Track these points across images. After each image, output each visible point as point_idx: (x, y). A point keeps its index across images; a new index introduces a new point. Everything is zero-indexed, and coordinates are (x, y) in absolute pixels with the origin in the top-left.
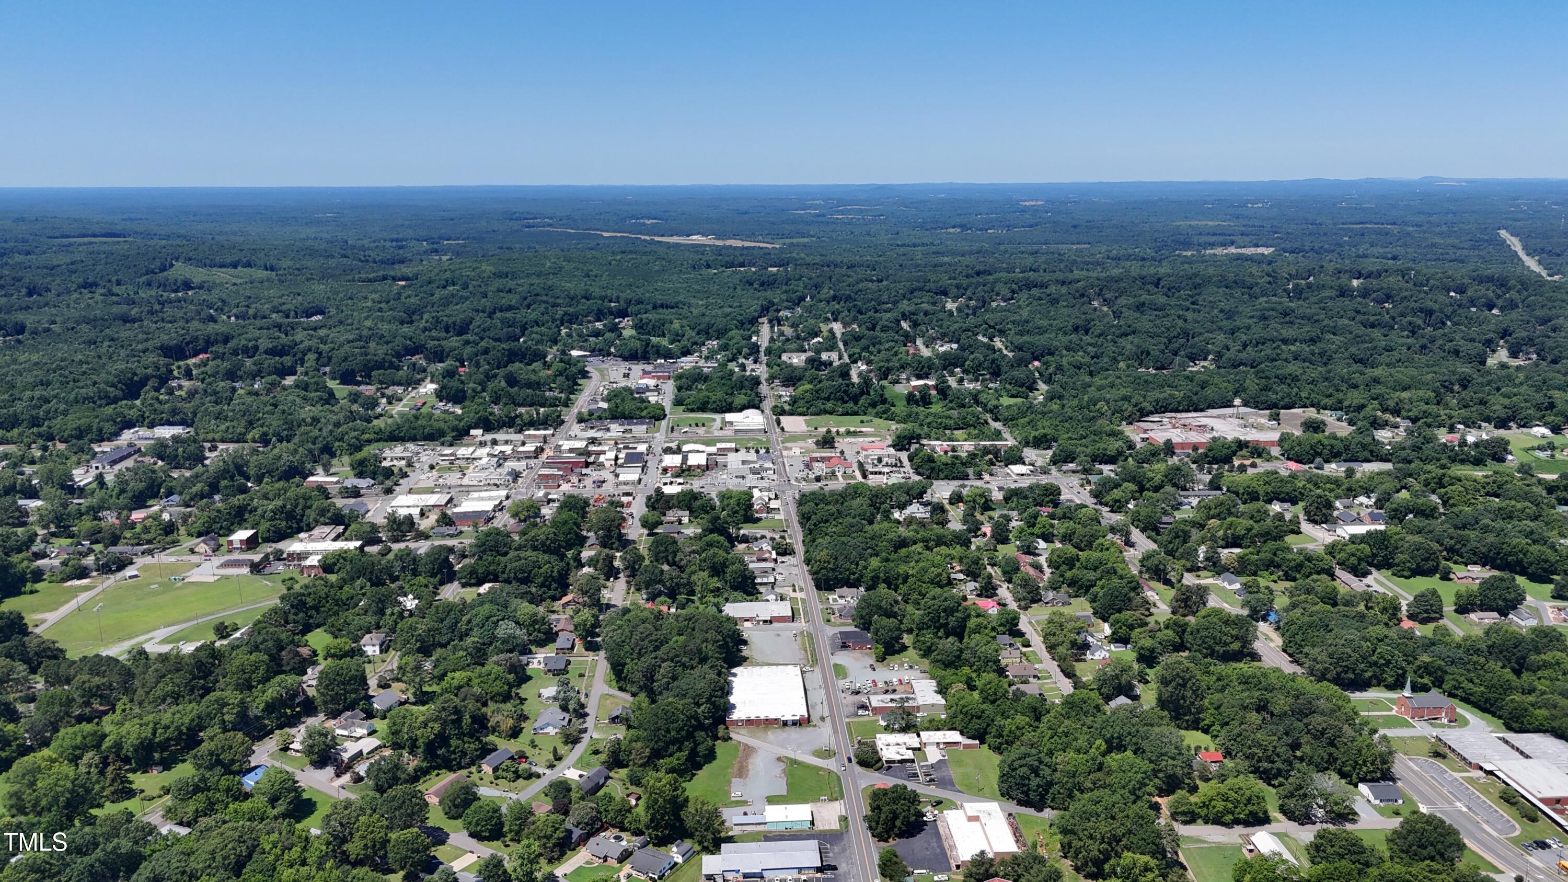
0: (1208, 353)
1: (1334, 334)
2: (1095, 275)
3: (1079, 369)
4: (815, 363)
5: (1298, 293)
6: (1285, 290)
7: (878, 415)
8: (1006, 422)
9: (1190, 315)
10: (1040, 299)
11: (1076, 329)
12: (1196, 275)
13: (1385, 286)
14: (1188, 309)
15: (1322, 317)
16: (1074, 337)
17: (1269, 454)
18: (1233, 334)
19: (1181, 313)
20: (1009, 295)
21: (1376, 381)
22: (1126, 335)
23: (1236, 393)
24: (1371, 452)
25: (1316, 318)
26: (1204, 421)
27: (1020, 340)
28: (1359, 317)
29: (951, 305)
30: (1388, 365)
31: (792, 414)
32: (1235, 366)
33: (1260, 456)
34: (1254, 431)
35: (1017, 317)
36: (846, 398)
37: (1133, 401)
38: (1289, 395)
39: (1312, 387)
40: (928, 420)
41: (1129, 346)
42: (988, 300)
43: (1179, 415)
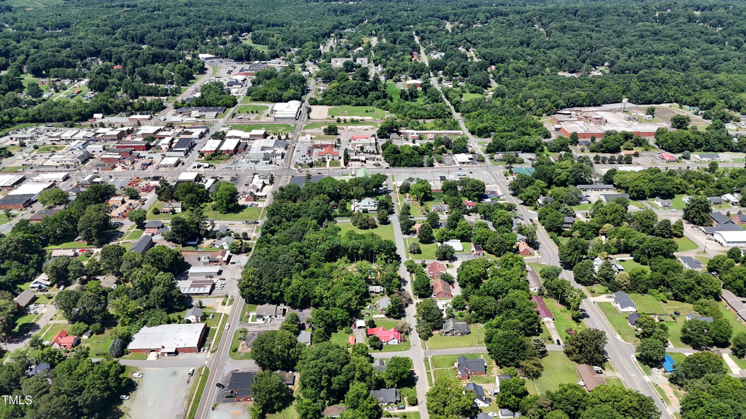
0: (605, 62)
1: (688, 48)
2: (537, 8)
3: (520, 72)
4: (349, 67)
5: (663, 20)
6: (654, 18)
7: (379, 106)
8: (463, 113)
9: (594, 35)
10: (502, 23)
11: (522, 43)
12: (599, 8)
13: (717, 15)
14: (593, 31)
15: (680, 36)
16: (519, 49)
17: (647, 144)
18: (621, 47)
19: (589, 33)
20: (485, 20)
21: (720, 83)
22: (552, 48)
23: (624, 92)
24: (725, 144)
25: (675, 36)
26: (601, 114)
27: (484, 51)
28: (703, 36)
29: (449, 26)
30: (728, 72)
31: (322, 104)
32: (623, 72)
33: (640, 145)
34: (636, 123)
35: (485, 35)
36: (360, 93)
37: (552, 99)
38: (660, 94)
39: (676, 87)
40: (410, 112)
41: (554, 56)
42: (471, 23)
43: (583, 109)
